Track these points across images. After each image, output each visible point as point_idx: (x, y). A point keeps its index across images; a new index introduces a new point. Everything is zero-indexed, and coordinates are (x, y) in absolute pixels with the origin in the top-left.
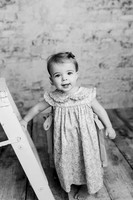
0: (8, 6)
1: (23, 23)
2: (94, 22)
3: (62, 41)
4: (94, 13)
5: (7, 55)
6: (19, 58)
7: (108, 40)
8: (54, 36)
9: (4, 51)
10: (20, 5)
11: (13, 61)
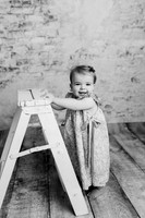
0: (50, 23)
1: (63, 38)
2: (128, 39)
3: (98, 56)
4: (129, 31)
5: (46, 68)
6: (57, 71)
7: (141, 56)
8: (91, 51)
9: (44, 64)
10: (61, 22)
11: (52, 73)
